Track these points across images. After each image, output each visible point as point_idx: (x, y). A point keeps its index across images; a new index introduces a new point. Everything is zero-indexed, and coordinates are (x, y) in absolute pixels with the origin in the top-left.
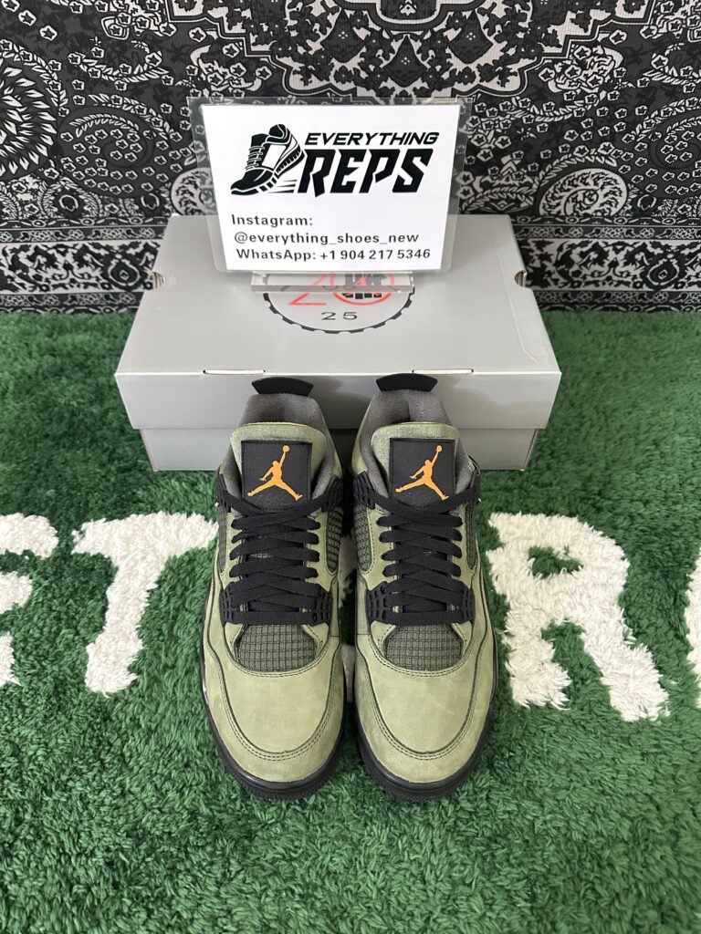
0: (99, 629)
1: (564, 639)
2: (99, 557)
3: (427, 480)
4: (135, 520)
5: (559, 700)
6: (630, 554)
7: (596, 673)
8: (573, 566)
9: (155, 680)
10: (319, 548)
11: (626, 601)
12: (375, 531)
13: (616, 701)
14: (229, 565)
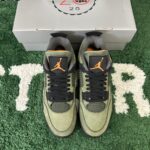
0: (18, 95)
1: (129, 97)
2: (16, 76)
3: (99, 67)
4: (23, 66)
5: (126, 112)
6: (147, 74)
7: (135, 105)
8: (132, 78)
9: (32, 108)
10: (70, 83)
11: (144, 87)
12: (85, 78)
13: (140, 112)
14: (48, 87)
